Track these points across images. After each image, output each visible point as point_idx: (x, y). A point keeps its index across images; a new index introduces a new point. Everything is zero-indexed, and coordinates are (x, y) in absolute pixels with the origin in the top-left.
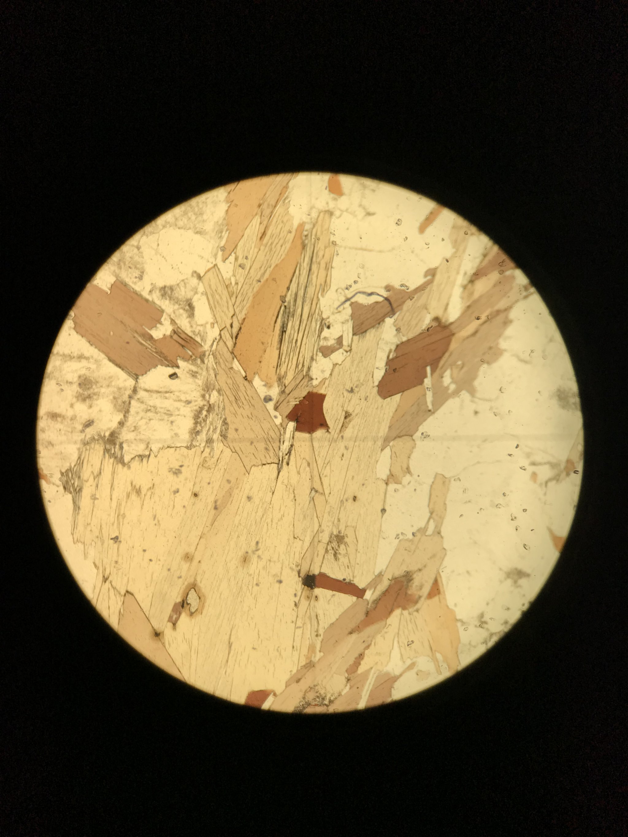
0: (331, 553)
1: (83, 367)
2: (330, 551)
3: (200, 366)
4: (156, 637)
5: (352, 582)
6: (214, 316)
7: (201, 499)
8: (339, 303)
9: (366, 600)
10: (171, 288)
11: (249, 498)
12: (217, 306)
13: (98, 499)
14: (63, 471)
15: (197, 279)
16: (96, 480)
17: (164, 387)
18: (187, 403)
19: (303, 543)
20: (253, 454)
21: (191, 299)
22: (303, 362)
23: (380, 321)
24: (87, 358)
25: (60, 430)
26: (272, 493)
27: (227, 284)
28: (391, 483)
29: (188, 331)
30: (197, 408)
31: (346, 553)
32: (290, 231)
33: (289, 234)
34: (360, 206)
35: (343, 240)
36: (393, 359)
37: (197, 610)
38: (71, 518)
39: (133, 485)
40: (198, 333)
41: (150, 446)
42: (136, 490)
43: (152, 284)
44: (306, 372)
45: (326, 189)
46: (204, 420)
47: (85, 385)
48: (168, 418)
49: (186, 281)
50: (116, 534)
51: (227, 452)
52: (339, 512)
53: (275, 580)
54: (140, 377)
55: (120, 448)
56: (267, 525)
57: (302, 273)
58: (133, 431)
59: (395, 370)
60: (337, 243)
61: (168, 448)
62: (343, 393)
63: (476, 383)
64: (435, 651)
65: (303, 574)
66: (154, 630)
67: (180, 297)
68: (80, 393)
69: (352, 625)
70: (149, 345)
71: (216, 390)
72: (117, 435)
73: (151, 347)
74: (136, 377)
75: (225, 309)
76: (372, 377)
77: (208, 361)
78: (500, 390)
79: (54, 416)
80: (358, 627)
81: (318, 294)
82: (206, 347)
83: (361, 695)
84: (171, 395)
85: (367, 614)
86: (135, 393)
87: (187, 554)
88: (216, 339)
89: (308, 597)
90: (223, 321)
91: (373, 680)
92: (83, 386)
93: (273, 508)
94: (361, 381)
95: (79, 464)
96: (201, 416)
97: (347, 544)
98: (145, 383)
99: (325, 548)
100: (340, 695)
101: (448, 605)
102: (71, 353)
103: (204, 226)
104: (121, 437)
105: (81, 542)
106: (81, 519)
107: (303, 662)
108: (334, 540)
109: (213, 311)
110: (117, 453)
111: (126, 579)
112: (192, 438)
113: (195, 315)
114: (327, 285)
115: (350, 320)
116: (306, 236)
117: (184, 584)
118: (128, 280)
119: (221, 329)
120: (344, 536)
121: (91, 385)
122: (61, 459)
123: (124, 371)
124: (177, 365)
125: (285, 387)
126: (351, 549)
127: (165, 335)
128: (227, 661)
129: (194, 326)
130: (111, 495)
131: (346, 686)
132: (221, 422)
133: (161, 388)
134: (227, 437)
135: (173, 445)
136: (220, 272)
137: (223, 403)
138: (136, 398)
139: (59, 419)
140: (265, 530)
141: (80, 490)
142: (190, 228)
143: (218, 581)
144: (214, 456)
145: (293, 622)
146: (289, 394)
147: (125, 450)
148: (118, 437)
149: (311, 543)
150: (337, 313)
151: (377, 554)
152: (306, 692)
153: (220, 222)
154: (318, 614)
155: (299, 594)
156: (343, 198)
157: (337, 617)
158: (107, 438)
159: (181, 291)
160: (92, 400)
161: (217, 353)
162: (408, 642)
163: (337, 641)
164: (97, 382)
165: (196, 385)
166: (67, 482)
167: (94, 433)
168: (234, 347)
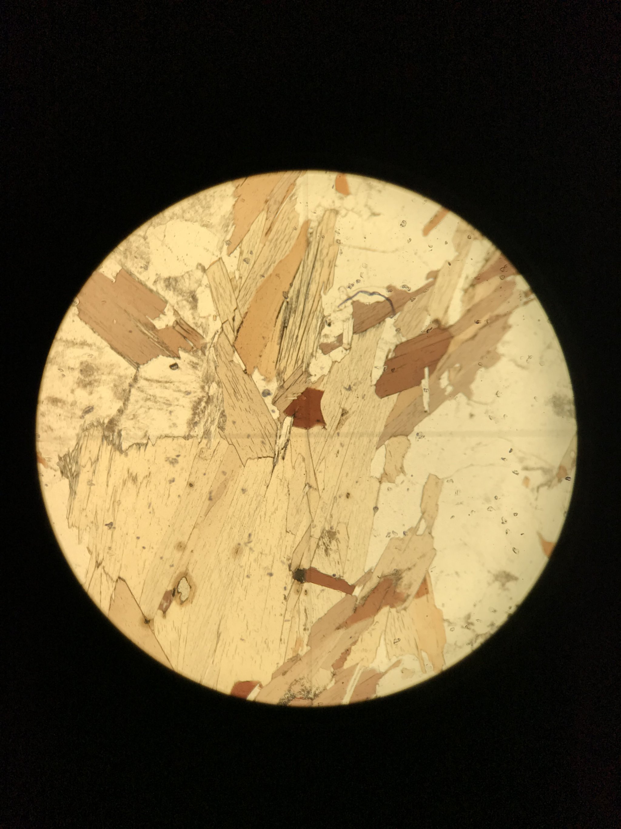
0: (322, 548)
1: (86, 354)
2: (321, 547)
3: (201, 358)
4: (146, 625)
5: (342, 578)
6: (217, 308)
7: (196, 490)
8: (341, 302)
9: (355, 596)
10: (176, 280)
11: (244, 491)
12: (220, 299)
13: (94, 485)
14: (62, 455)
15: (202, 272)
16: (94, 466)
17: (165, 377)
18: (186, 393)
19: (295, 537)
20: (250, 447)
21: (195, 292)
22: (303, 358)
23: (381, 321)
24: (90, 345)
25: (60, 415)
26: (266, 486)
27: (231, 278)
28: (385, 482)
29: (191, 323)
30: (196, 399)
31: (338, 549)
32: (295, 228)
33: (295, 231)
34: (366, 205)
35: (347, 240)
36: (391, 359)
37: (187, 599)
38: (66, 502)
39: (130, 473)
40: (201, 325)
41: (148, 435)
42: (133, 477)
43: (157, 274)
44: (306, 369)
45: (333, 187)
46: (202, 412)
47: (87, 371)
48: (168, 407)
49: (191, 273)
50: (112, 521)
51: (224, 443)
52: (332, 509)
53: (266, 573)
54: (141, 366)
55: (119, 435)
56: (261, 518)
57: (305, 270)
58: (132, 419)
59: (393, 370)
60: (341, 242)
61: (166, 438)
62: (341, 391)
63: (473, 386)
64: (421, 650)
65: (293, 568)
66: (145, 617)
67: (184, 289)
68: (81, 379)
69: (340, 621)
70: (152, 334)
71: (216, 382)
72: (116, 422)
73: (154, 337)
74: (137, 366)
75: (228, 302)
76: (371, 376)
77: (209, 353)
78: (496, 394)
79: (55, 401)
80: (346, 623)
81: (320, 292)
82: (208, 339)
83: (346, 691)
84: (172, 385)
85: (355, 610)
86: (136, 382)
87: (180, 543)
88: (218, 332)
89: (298, 591)
90: (225, 314)
91: (359, 675)
92: (85, 373)
93: (266, 501)
94: (360, 379)
95: (77, 449)
96: (200, 408)
97: (339, 541)
98: (145, 372)
99: (317, 542)
100: (325, 689)
101: (436, 604)
102: (74, 339)
103: (210, 220)
104: (119, 424)
105: (76, 527)
106: (76, 504)
107: (290, 655)
108: (326, 535)
109: (216, 304)
110: (115, 440)
111: (118, 565)
112: (190, 429)
113: (198, 307)
114: (330, 283)
115: (351, 319)
116: (311, 233)
117: (176, 572)
118: (134, 270)
119: (223, 322)
120: (335, 532)
121: (92, 371)
122: (60, 444)
123: (126, 359)
124: (178, 355)
125: (284, 382)
126: (343, 545)
127: (167, 325)
128: (215, 651)
129: (197, 318)
130: (108, 482)
131: (331, 680)
132: (219, 414)
133: (162, 378)
134: (225, 429)
135: (171, 435)
136: (225, 266)
137: (222, 395)
138: (136, 386)
139: (59, 404)
140: (258, 522)
141: (77, 475)
142: (196, 221)
143: (210, 572)
144: (211, 447)
145: (281, 615)
146: (288, 389)
147: (124, 438)
148: (117, 424)
149: (302, 538)
150: (338, 311)
151: (367, 551)
152: (291, 684)
153: (227, 216)
154: (307, 608)
155: (289, 587)
156: (350, 197)
157: (326, 612)
158: (105, 425)
159: (185, 283)
160: (93, 386)
161: (218, 345)
162: (394, 640)
163: (324, 636)
164: (98, 369)
165: (196, 377)
166: (64, 467)
167: (94, 419)
168: (235, 340)
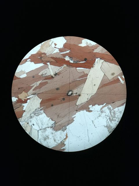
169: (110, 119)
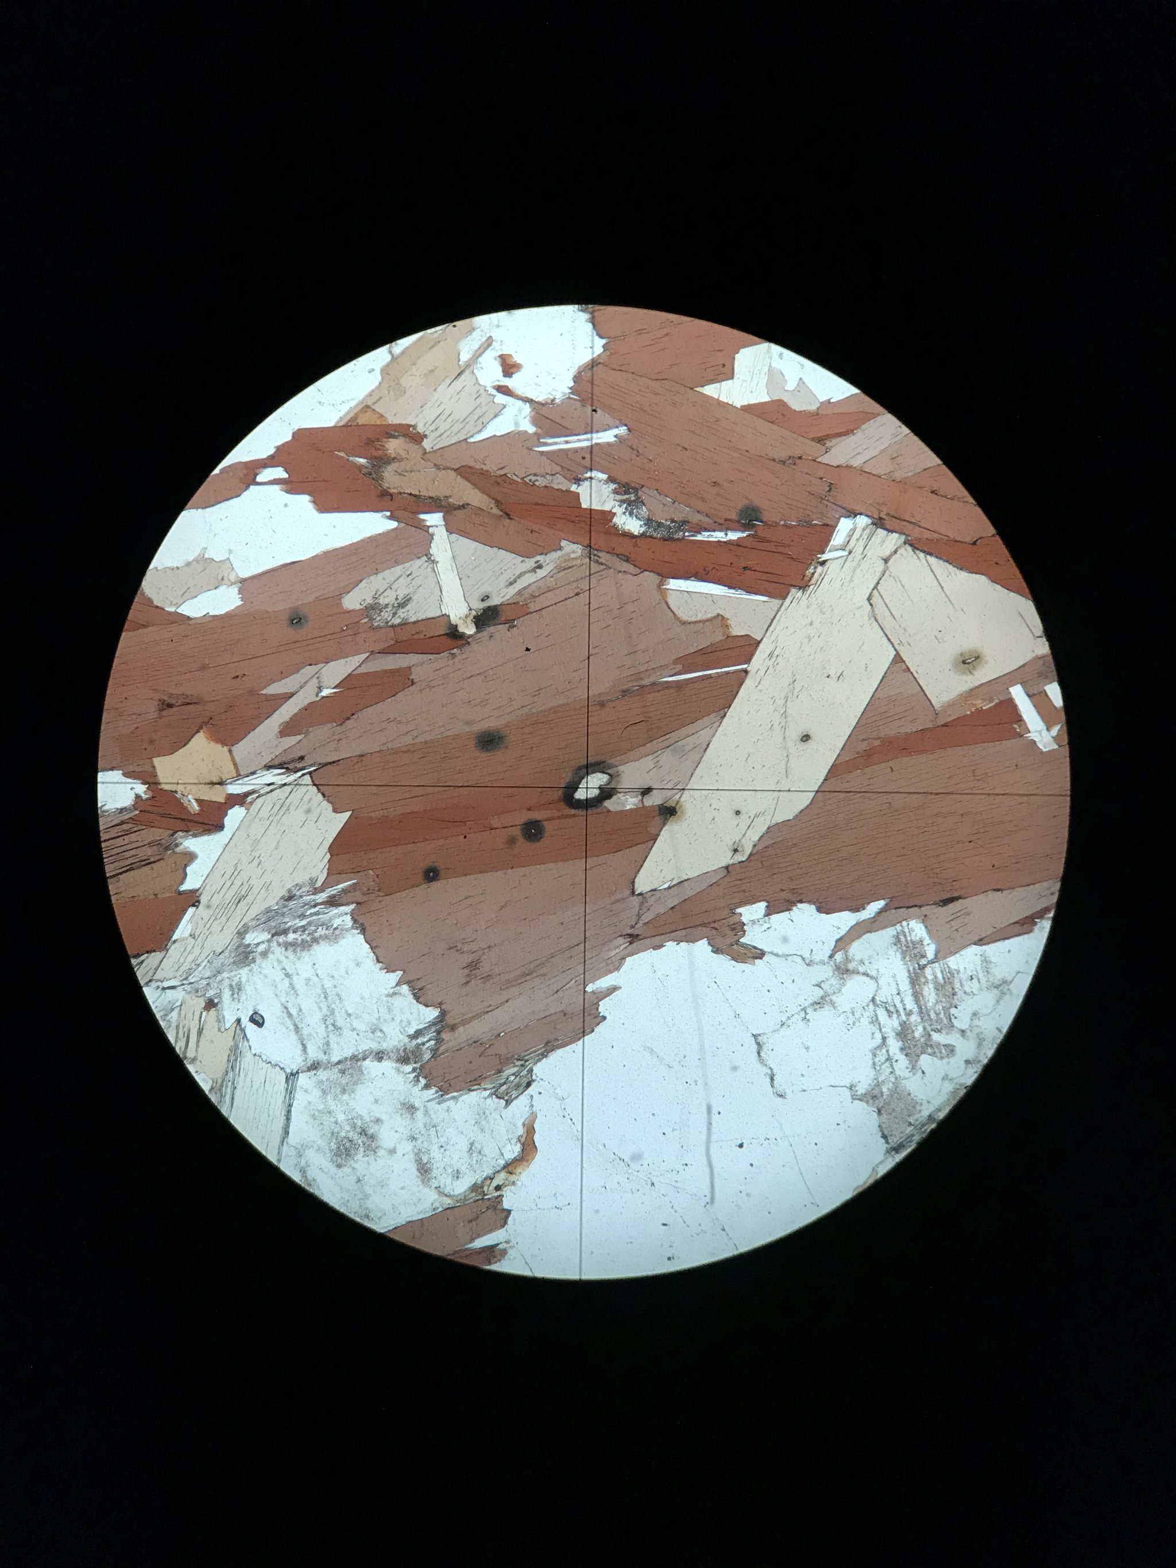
169: (904, 1032)
